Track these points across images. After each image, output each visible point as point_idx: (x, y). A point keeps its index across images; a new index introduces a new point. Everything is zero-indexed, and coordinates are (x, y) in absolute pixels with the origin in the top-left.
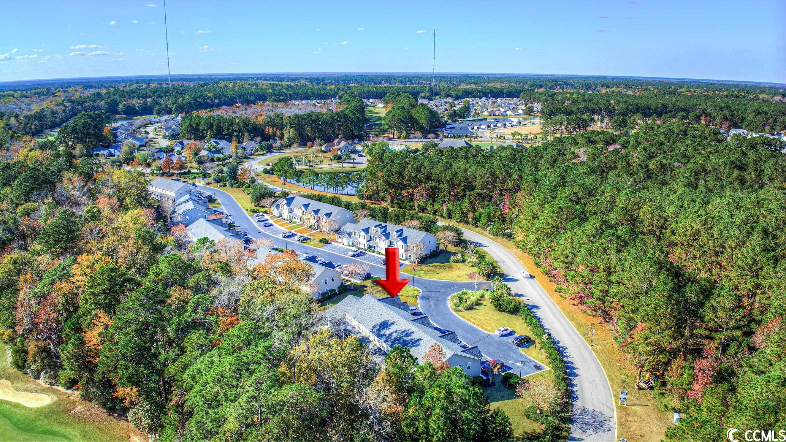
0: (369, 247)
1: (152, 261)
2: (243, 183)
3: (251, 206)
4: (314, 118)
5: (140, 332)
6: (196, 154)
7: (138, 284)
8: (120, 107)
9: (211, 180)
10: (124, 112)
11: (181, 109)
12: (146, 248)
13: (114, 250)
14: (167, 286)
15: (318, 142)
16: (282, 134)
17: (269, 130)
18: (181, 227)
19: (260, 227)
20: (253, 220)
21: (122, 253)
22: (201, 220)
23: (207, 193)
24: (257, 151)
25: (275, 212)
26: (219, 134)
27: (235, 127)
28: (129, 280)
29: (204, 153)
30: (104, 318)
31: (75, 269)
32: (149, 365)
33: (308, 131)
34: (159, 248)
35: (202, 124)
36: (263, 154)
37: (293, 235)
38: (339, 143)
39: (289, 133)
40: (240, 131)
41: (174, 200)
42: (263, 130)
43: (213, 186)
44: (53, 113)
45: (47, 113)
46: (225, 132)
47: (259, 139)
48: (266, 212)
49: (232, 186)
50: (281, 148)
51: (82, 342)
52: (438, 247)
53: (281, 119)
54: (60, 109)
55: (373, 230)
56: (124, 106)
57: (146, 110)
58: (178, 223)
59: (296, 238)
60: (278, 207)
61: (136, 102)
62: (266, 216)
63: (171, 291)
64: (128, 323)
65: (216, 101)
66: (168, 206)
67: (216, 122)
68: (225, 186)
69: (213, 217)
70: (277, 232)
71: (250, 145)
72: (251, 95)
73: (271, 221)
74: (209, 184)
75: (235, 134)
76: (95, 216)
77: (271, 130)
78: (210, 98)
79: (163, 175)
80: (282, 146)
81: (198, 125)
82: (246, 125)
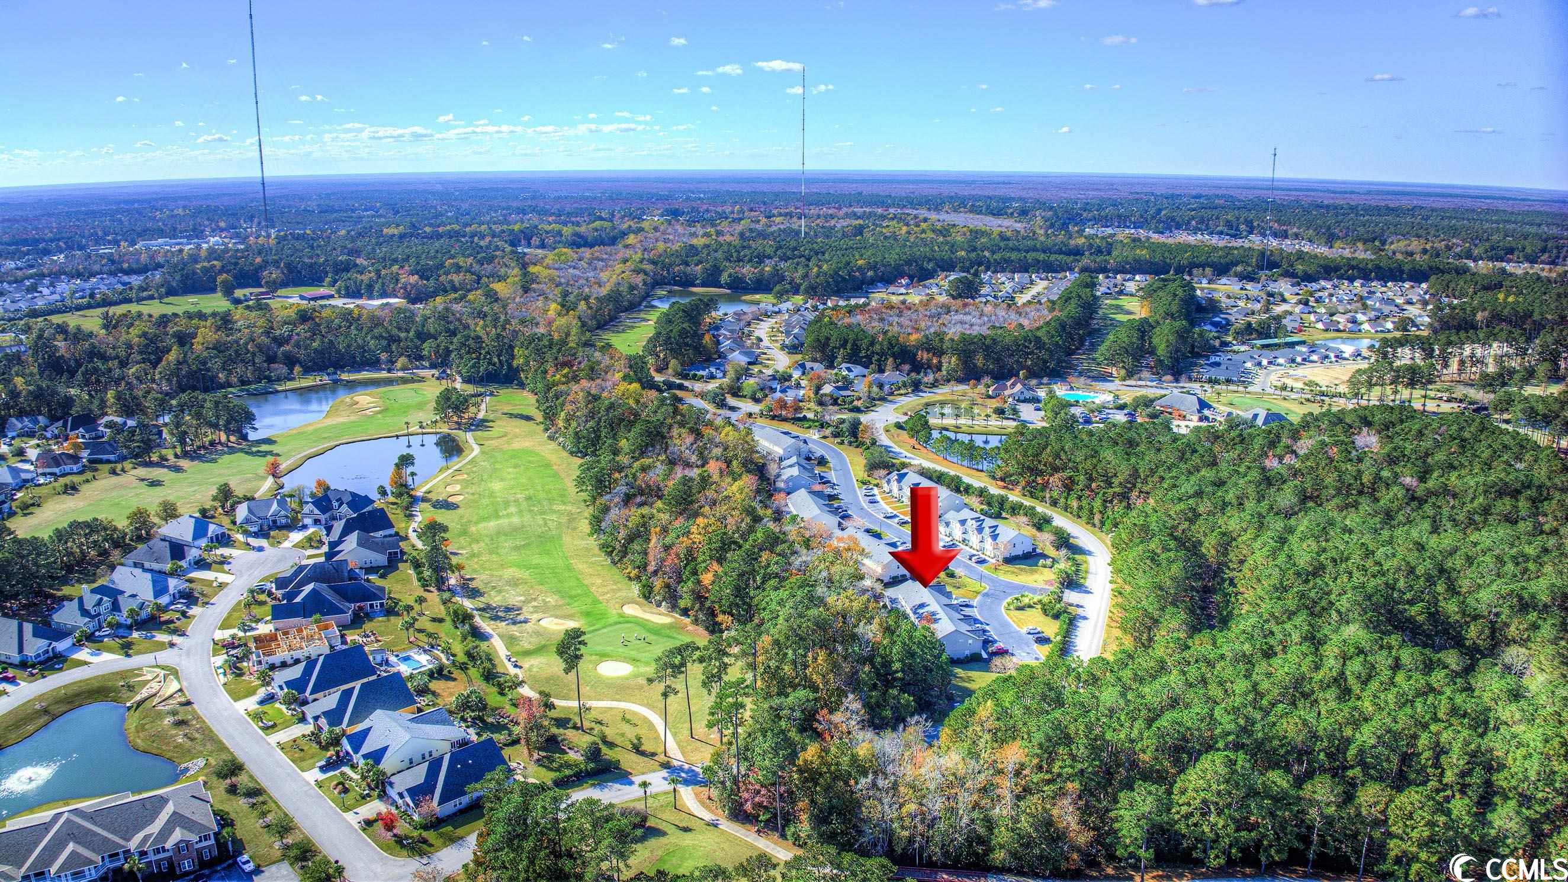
0: (964, 540)
1: (751, 530)
2: (862, 444)
3: (862, 475)
4: (988, 342)
5: (741, 575)
6: (818, 388)
7: (740, 547)
8: (724, 278)
9: (828, 432)
10: (729, 286)
11: (812, 291)
12: (748, 520)
13: (725, 518)
14: (761, 550)
15: (987, 380)
16: (940, 362)
17: (923, 356)
18: (782, 495)
19: (864, 502)
20: (860, 493)
21: (730, 520)
22: (803, 492)
23: (819, 452)
24: (899, 388)
25: (886, 488)
26: (854, 358)
27: (877, 348)
28: (735, 543)
29: (827, 389)
30: (715, 566)
31: (694, 529)
32: (742, 598)
33: (979, 361)
34: (757, 519)
35: (833, 338)
36: (905, 395)
37: (895, 516)
38: (1013, 385)
39: (950, 362)
40: (882, 354)
41: (781, 459)
42: (915, 355)
43: (829, 442)
44: (632, 288)
45: (624, 288)
46: (863, 354)
47: (907, 367)
48: (877, 485)
49: (850, 444)
50: (934, 385)
51: (699, 582)
52: (1034, 550)
53: (942, 340)
54: (639, 280)
55: (970, 523)
56: (730, 276)
57: (762, 286)
58: (780, 490)
59: (896, 520)
60: (889, 482)
61: (747, 271)
62: (876, 491)
63: (763, 554)
64: (734, 569)
65: (870, 273)
66: (773, 469)
67: (851, 336)
68: (842, 443)
69: (817, 488)
70: (879, 510)
71: (890, 375)
72: (930, 260)
73: (878, 498)
74: (825, 437)
75: (876, 357)
76: (705, 481)
77: (925, 356)
78: (860, 269)
79: (773, 418)
80: (936, 380)
81: (828, 339)
82: (891, 346)
